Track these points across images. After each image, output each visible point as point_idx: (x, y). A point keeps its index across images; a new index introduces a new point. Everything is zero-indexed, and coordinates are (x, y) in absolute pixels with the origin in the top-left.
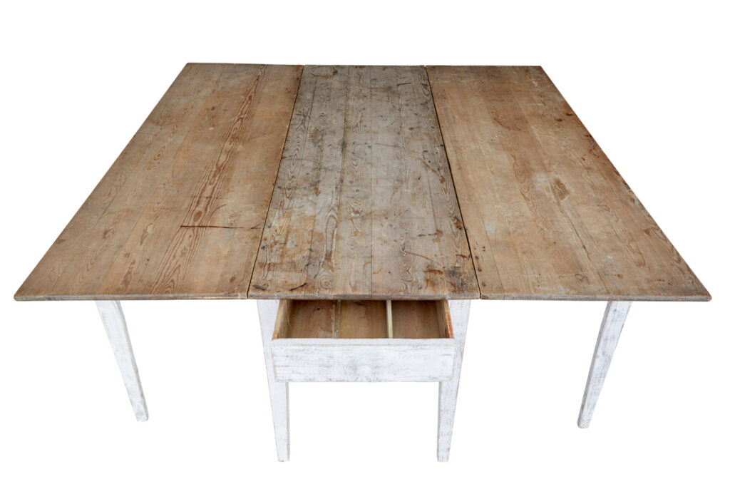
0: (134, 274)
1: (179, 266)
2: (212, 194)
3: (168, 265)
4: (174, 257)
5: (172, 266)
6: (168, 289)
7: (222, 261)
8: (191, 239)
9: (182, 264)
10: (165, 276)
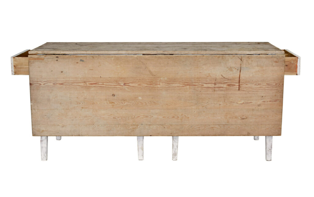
0: (271, 99)
1: (267, 84)
2: (212, 83)
3: (266, 88)
4: (261, 87)
5: (267, 87)
6: (281, 84)
7: (264, 68)
8: (248, 84)
9: (265, 83)
10: (273, 88)
